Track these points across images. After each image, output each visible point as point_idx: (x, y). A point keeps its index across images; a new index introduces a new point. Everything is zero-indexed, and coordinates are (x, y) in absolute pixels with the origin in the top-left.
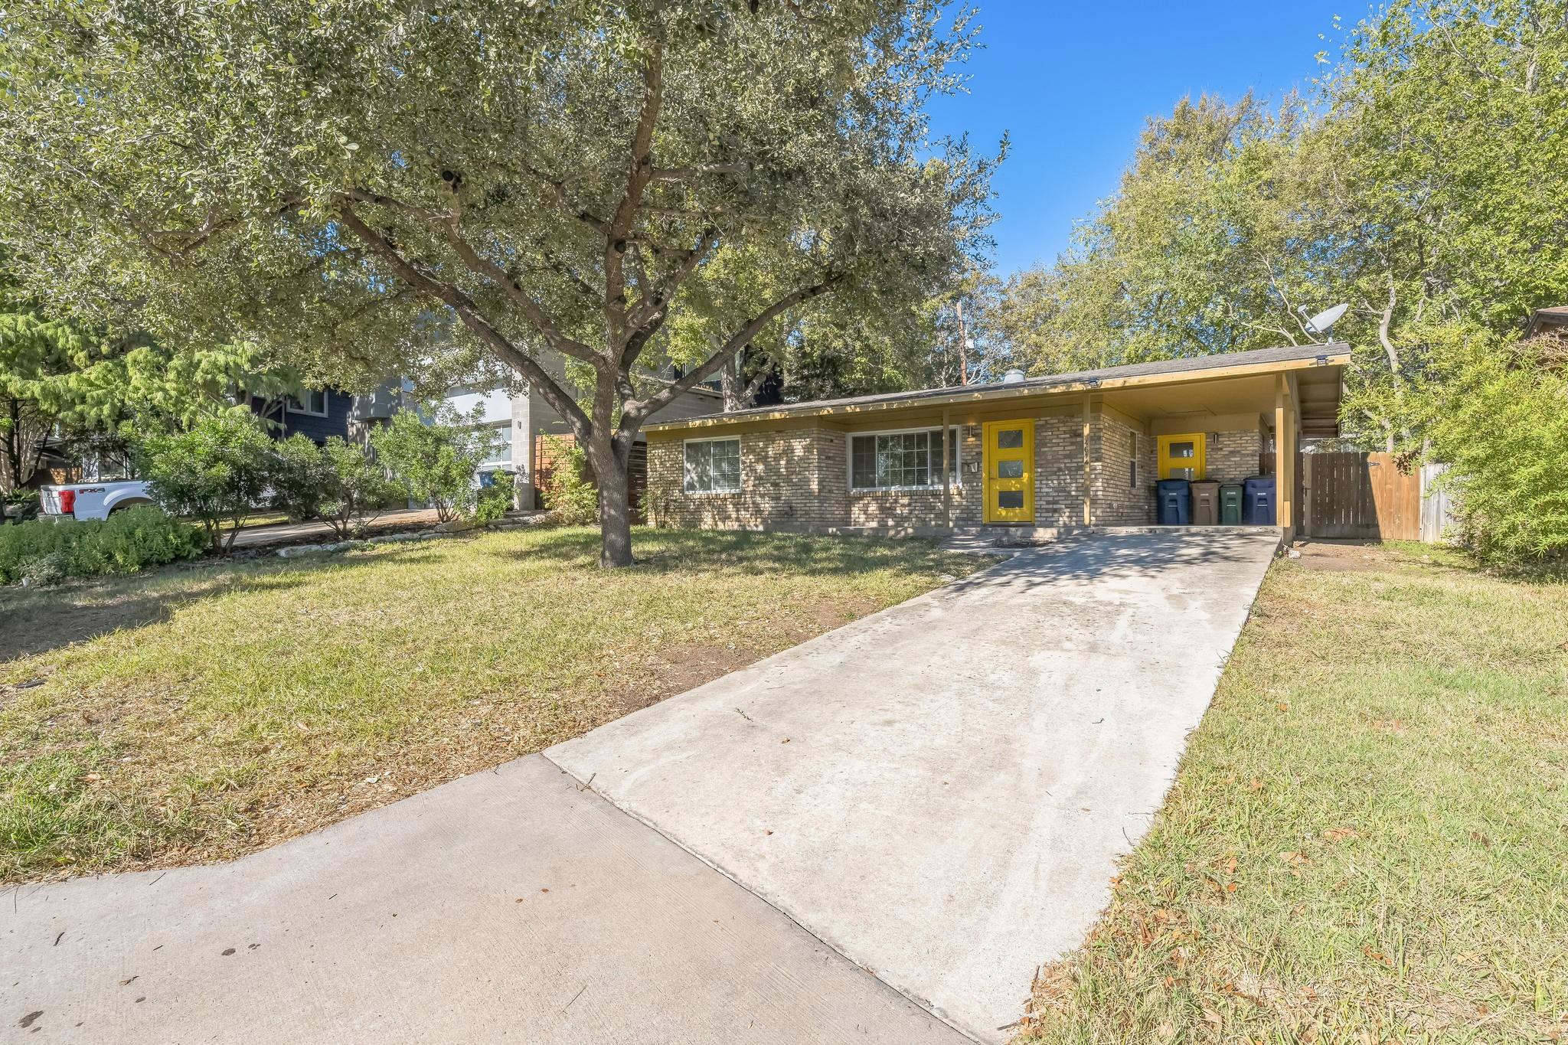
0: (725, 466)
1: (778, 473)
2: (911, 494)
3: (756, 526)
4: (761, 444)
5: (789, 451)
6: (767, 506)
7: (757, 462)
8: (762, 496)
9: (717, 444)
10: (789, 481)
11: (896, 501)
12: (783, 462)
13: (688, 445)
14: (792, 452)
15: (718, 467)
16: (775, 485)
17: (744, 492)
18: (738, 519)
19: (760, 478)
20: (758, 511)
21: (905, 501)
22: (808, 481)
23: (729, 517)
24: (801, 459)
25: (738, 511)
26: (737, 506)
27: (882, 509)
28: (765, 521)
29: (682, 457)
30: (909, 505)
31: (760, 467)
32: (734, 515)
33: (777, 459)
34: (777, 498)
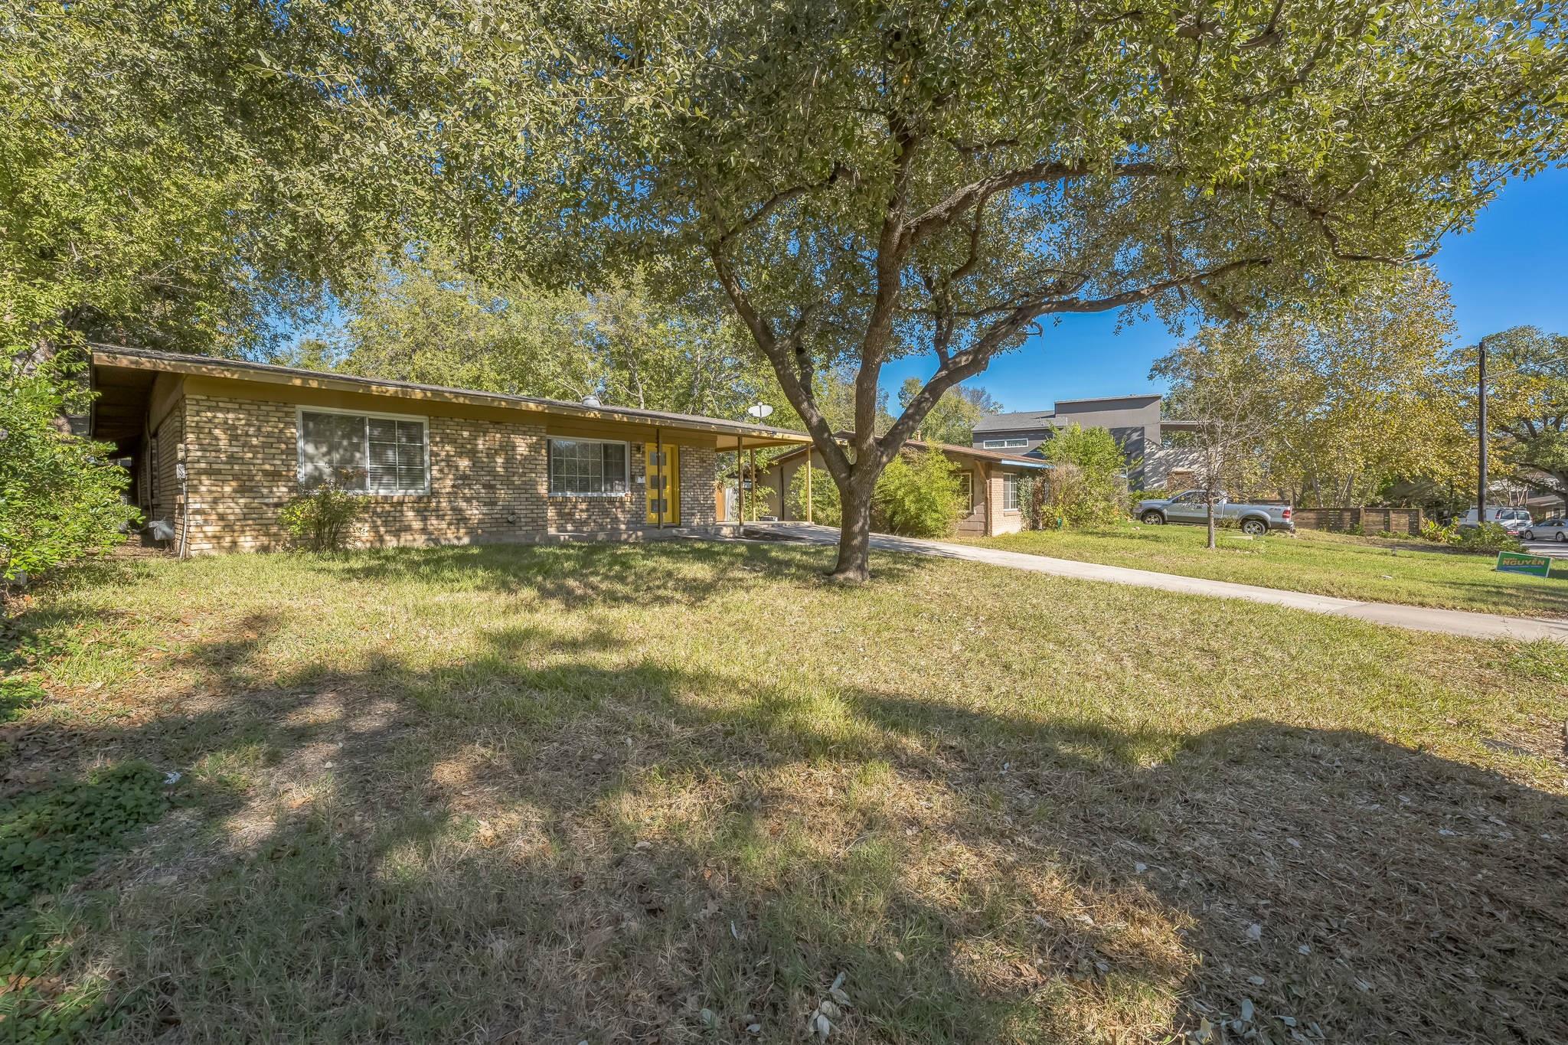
0: (391, 456)
1: (492, 472)
2: (590, 501)
3: (459, 538)
4: (466, 434)
5: (508, 448)
6: (474, 512)
7: (460, 455)
8: (468, 500)
9: (374, 423)
10: (508, 482)
11: (575, 507)
12: (500, 460)
13: (307, 416)
14: (514, 448)
15: (376, 455)
16: (489, 487)
17: (434, 494)
18: (424, 531)
19: (465, 477)
20: (460, 519)
21: (584, 506)
22: (534, 484)
23: (408, 529)
24: (526, 458)
25: (425, 519)
26: (422, 513)
27: (560, 514)
28: (471, 532)
29: (295, 432)
30: (587, 510)
31: (464, 463)
32: (417, 525)
33: (491, 454)
34: (492, 503)
